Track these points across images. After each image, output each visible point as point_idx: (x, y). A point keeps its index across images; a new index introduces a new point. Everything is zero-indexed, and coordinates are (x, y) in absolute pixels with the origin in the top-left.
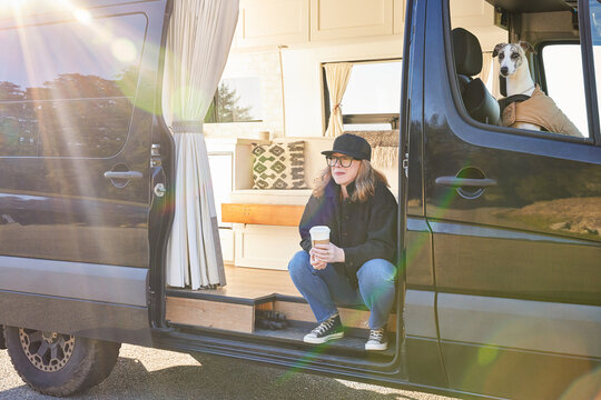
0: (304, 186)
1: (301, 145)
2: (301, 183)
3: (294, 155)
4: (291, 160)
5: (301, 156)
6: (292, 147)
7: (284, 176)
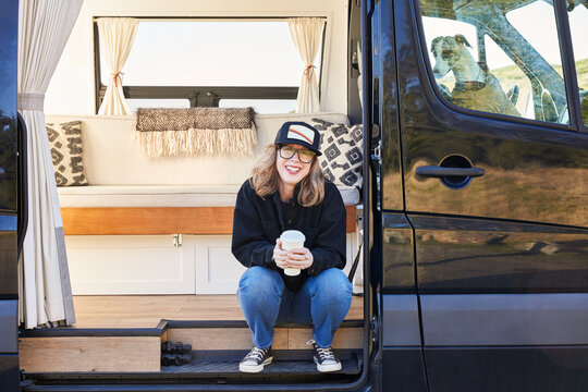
0: (85, 181)
1: (78, 127)
2: (82, 177)
3: (72, 140)
4: (69, 146)
5: (80, 141)
6: (68, 129)
7: (62, 168)
